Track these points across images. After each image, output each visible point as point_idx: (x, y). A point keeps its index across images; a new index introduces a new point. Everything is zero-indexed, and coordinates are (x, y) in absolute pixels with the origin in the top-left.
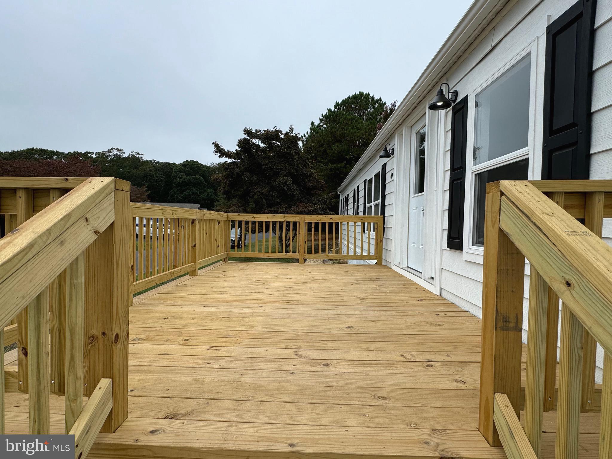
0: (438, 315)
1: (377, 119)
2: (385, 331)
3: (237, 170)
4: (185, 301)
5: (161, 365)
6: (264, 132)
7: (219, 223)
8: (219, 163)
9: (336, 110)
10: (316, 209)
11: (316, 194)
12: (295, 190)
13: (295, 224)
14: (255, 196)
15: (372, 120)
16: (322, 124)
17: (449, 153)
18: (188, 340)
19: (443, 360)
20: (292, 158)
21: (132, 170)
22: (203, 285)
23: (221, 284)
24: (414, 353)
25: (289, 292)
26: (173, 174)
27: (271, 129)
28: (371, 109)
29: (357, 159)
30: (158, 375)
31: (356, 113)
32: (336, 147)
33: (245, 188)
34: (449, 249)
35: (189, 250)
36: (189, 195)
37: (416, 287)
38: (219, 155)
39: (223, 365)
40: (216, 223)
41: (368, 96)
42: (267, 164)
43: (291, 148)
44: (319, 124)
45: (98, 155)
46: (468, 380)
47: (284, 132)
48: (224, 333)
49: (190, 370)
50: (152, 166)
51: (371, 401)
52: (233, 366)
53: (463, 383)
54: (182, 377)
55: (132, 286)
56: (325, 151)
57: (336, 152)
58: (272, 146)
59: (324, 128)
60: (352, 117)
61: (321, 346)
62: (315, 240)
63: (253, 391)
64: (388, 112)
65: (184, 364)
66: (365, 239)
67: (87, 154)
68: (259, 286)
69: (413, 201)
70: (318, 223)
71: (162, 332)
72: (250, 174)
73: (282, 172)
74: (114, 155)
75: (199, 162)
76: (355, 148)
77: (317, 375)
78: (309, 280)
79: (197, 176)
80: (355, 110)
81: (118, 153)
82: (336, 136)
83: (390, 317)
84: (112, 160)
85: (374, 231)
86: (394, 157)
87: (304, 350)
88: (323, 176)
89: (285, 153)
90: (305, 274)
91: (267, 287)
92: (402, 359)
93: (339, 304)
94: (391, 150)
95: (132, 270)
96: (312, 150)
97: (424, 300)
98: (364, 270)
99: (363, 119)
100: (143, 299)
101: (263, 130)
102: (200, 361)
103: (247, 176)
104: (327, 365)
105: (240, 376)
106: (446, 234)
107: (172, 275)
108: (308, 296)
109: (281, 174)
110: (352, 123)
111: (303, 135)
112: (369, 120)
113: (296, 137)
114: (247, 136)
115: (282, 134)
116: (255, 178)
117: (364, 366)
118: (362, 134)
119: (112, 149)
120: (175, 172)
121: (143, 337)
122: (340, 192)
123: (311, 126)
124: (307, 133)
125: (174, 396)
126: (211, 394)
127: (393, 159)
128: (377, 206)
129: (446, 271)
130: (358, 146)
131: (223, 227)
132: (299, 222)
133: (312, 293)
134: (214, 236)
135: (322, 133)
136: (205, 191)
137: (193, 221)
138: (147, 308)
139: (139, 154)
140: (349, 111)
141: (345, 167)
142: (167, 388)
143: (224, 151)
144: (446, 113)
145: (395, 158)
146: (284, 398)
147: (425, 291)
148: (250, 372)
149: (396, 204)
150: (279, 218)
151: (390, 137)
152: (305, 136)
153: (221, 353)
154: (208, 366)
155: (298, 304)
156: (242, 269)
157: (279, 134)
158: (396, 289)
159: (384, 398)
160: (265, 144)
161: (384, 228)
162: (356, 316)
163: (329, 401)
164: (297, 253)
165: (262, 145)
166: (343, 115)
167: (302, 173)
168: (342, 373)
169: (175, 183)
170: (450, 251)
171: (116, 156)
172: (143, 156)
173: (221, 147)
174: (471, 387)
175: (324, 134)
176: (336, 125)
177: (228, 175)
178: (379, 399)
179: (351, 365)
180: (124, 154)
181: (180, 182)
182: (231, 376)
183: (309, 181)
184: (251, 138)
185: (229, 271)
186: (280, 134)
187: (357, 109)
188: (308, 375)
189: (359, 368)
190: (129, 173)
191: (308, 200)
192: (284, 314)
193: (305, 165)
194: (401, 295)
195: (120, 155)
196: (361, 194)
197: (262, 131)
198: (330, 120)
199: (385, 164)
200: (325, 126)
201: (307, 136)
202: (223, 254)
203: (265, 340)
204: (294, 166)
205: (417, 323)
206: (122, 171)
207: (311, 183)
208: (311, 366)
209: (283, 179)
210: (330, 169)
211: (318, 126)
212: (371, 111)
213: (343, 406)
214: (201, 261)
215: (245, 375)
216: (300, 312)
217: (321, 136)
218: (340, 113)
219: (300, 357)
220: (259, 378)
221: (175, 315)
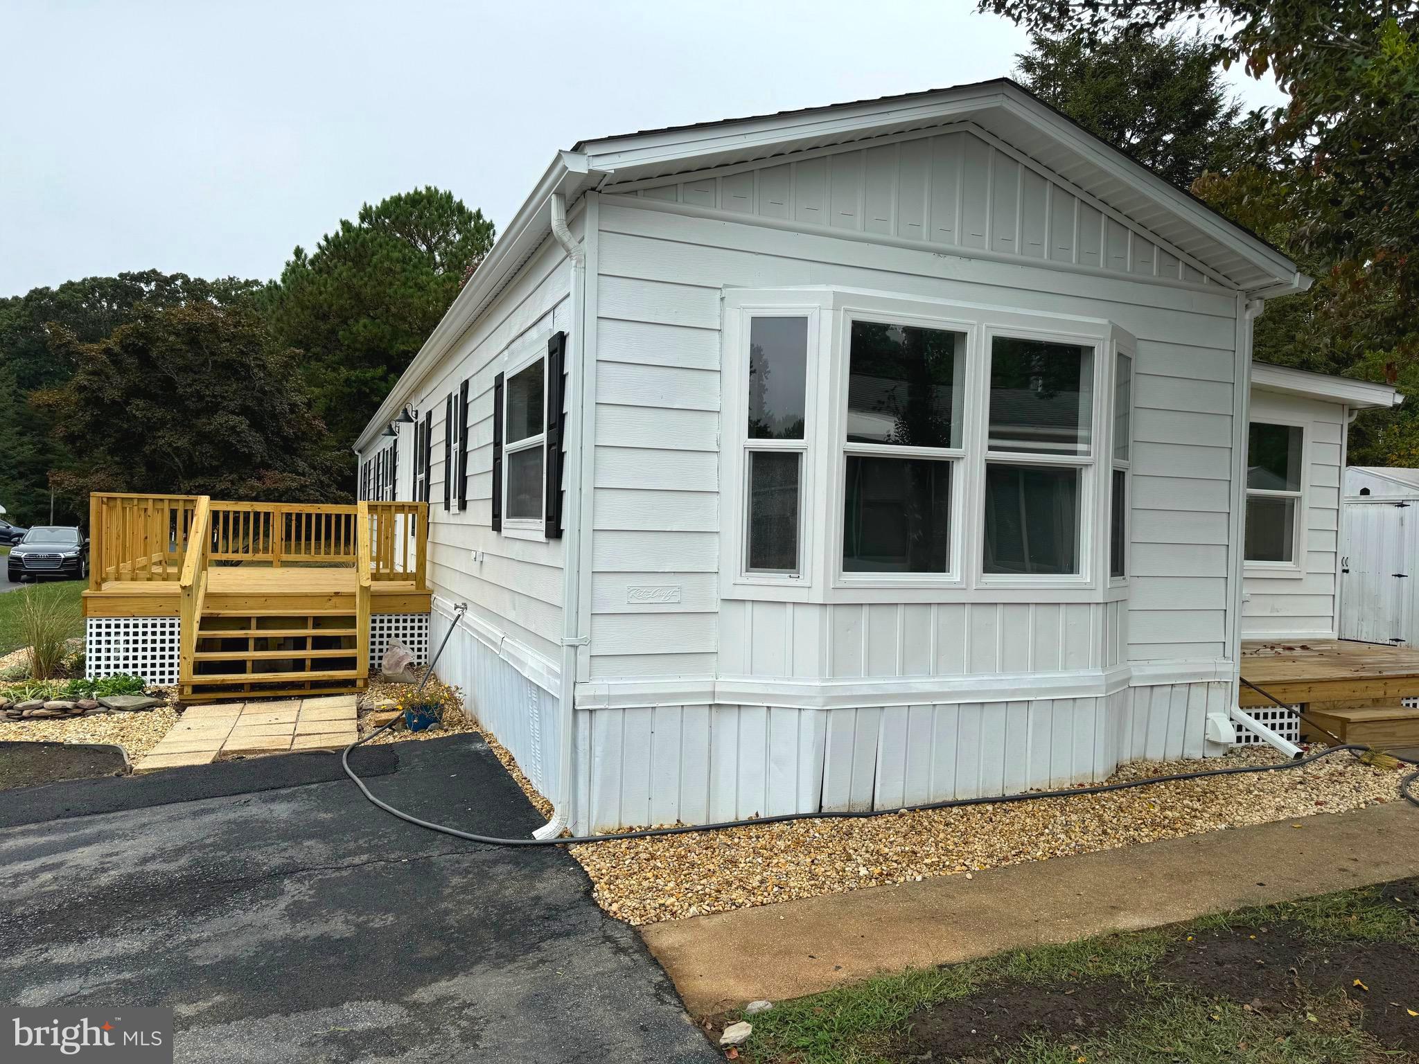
3: (113, 393)
9: (364, 226)
10: (302, 486)
11: (306, 450)
12: (256, 443)
16: (324, 259)
28: (454, 237)
31: (419, 238)
32: (362, 327)
41: (447, 202)
42: (190, 385)
44: (316, 258)
56: (333, 332)
57: (361, 339)
60: (404, 255)
72: (147, 404)
73: (225, 403)
82: (362, 298)
99: (434, 259)
103: (138, 408)
109: (224, 408)
116: (159, 414)
122: (360, 451)
132: (273, 513)
141: (384, 378)
164: (270, 555)
191: (285, 464)
204: (254, 390)
207: (293, 427)
209: (228, 419)
210: (344, 382)
211: (313, 263)
212: (456, 240)
218: (374, 237)
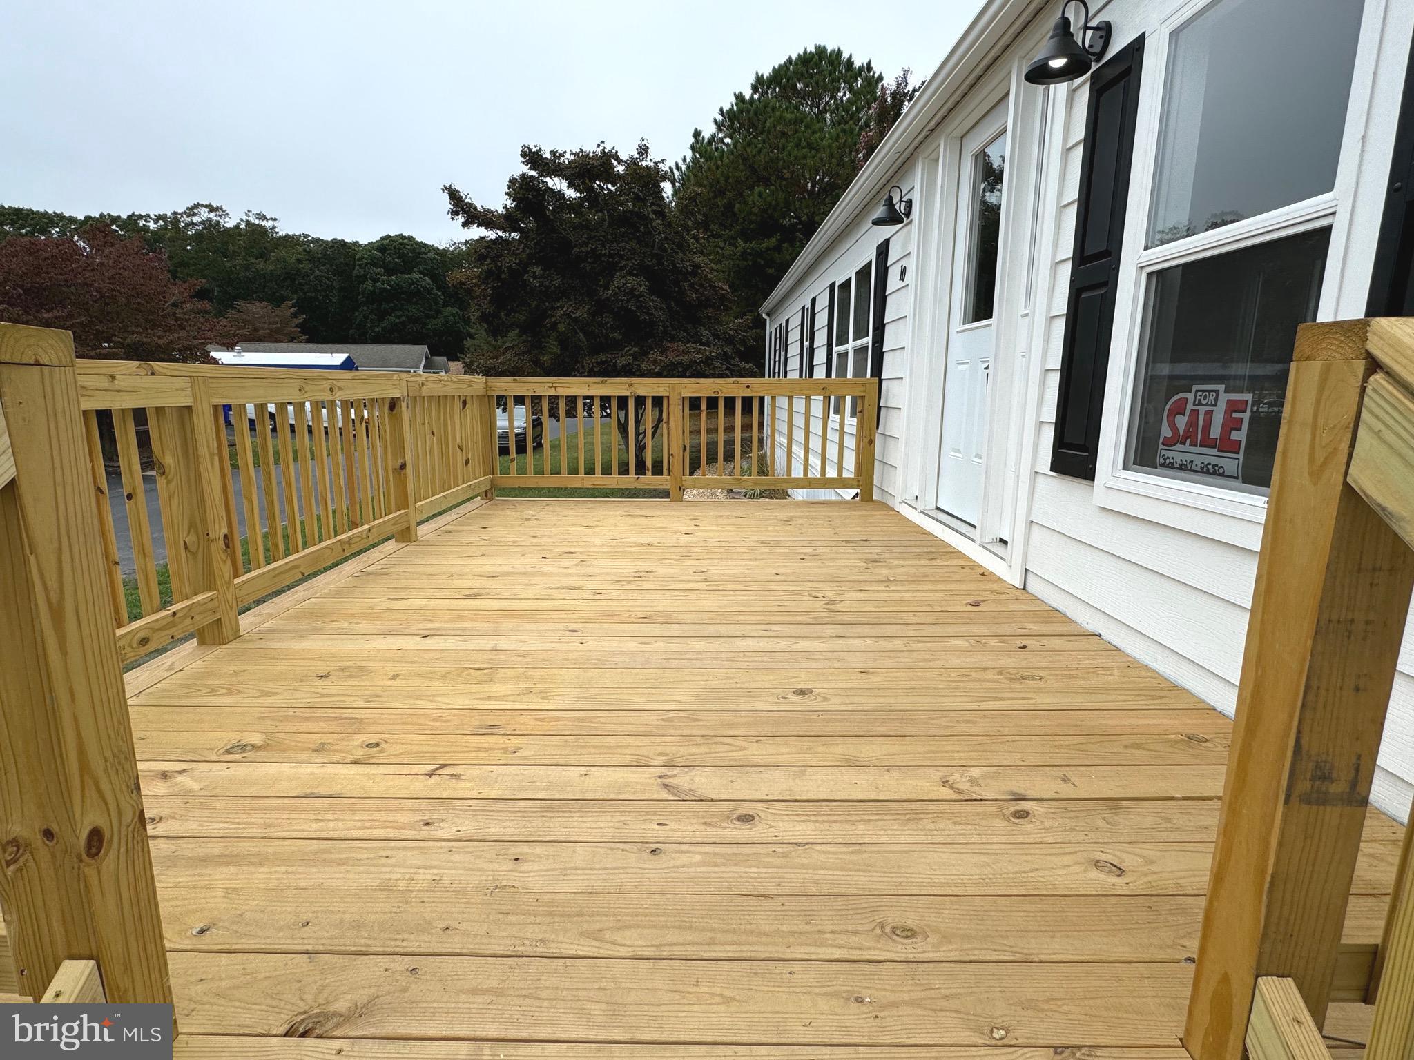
0: (1025, 647)
1: (859, 120)
2: (892, 700)
3: (510, 260)
4: (379, 618)
5: (295, 834)
6: (572, 157)
7: (464, 404)
8: (467, 242)
9: (756, 96)
10: (708, 358)
11: (709, 318)
12: (657, 308)
13: (657, 401)
14: (559, 326)
15: (846, 123)
16: (721, 135)
17: (1073, 211)
18: (377, 745)
19: (1051, 795)
20: (646, 226)
21: (253, 261)
22: (429, 570)
23: (477, 566)
24: (976, 772)
25: (646, 585)
26: (355, 272)
27: (591, 148)
28: (845, 94)
29: (810, 229)
30: (283, 869)
31: (807, 104)
32: (758, 197)
33: (534, 304)
34: (1054, 474)
35: (388, 481)
36: (400, 323)
37: (962, 563)
38: (463, 220)
39: (468, 827)
40: (458, 405)
41: (837, 59)
42: (586, 244)
43: (643, 200)
44: (713, 136)
45: (161, 223)
46: (1128, 862)
47: (624, 156)
48: (476, 720)
49: (375, 848)
50: (301, 249)
51: (872, 944)
52: (494, 831)
53: (1119, 872)
54: (351, 876)
55: (231, 590)
56: (729, 207)
57: (756, 210)
58: (597, 195)
59: (727, 145)
60: (796, 117)
61: (731, 754)
62: (709, 431)
63: (548, 919)
64: (886, 100)
65: (359, 829)
66: (833, 436)
67: (136, 221)
68: (570, 571)
69: (957, 342)
70: (716, 399)
71: (307, 719)
72: (544, 270)
73: (623, 263)
74: (202, 222)
75: (418, 239)
76: (804, 197)
77: (722, 856)
78: (696, 550)
79: (415, 276)
80: (804, 96)
81: (212, 215)
82: (756, 166)
83: (904, 657)
84: (198, 235)
85: (853, 414)
86: (911, 221)
87: (686, 769)
88: (724, 272)
89: (628, 215)
90: (684, 530)
91: (590, 570)
92: (946, 793)
93: (773, 619)
94: (903, 205)
95: (227, 546)
96: (696, 205)
97: (984, 601)
98: (829, 517)
99: (825, 120)
100: (270, 616)
101: (572, 153)
102: (403, 818)
103: (534, 276)
104: (747, 819)
105: (511, 865)
106: (1049, 434)
107: (346, 547)
108: (694, 597)
109: (622, 269)
110: (796, 132)
111: (673, 166)
112: (840, 123)
113: (656, 168)
114: (530, 168)
115: (619, 162)
116: (556, 282)
117: (847, 821)
118: (822, 160)
119: (196, 206)
120: (360, 265)
121: (257, 739)
122: (768, 314)
123: (692, 140)
124: (684, 160)
125: (321, 948)
126: (426, 938)
127: (909, 227)
128: (861, 351)
129: (1042, 528)
130: (811, 193)
131: (477, 413)
132: (668, 397)
133: (703, 586)
134: (454, 438)
135: (721, 158)
136: (438, 312)
137: (393, 404)
138: (277, 645)
139: (264, 218)
140: (789, 99)
141: (778, 248)
142: (305, 918)
143: (475, 209)
144: (1072, 93)
145: (915, 226)
146: (634, 941)
147: (983, 574)
148: (539, 850)
149: (912, 350)
150: (616, 387)
151: (903, 166)
152: (678, 168)
153: (464, 788)
154: (426, 833)
155: (669, 621)
156: (529, 519)
157: (613, 161)
158: (912, 570)
159: (910, 933)
160: (577, 190)
161: (879, 408)
162: (818, 655)
163: (756, 948)
164: (665, 476)
165: (571, 193)
166: (773, 109)
167: (674, 264)
168: (790, 848)
169: (363, 293)
170: (1056, 481)
171: (208, 224)
172: (276, 224)
173: (467, 200)
174: (1139, 886)
175: (726, 161)
176: (755, 137)
177: (489, 273)
178: (895, 937)
179: (813, 818)
180: (227, 220)
181: (374, 291)
182: (485, 866)
183: (691, 286)
184: (541, 175)
185: (495, 525)
186: (615, 163)
187: (809, 94)
188: (698, 858)
189: (834, 826)
190: (247, 268)
191: (688, 334)
192: (633, 653)
193: (680, 246)
194: (926, 588)
195: (218, 223)
196: (822, 320)
197: (567, 156)
198: (742, 125)
199: (887, 242)
200: (728, 140)
201: (684, 167)
202: (483, 481)
203: (582, 741)
204: (653, 247)
205: (974, 675)
206: (228, 265)
207: (696, 291)
208: (705, 823)
209: (627, 282)
210: (741, 256)
211: (710, 142)
212: (845, 99)
213: (796, 966)
214: (422, 503)
215: (526, 861)
216: (674, 647)
217: (718, 167)
218: (765, 107)
219: (676, 795)
220: (563, 872)
221: (348, 664)
